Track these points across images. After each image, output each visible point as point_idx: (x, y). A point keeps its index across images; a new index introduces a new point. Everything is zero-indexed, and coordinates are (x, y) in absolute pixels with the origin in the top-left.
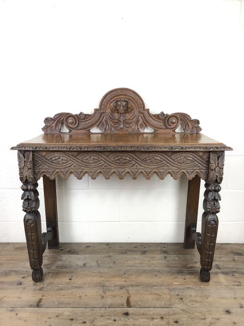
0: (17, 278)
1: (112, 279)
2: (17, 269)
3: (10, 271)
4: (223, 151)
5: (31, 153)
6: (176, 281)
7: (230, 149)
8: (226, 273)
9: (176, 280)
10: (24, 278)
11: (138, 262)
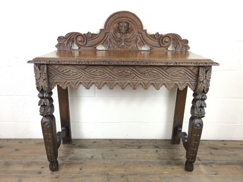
0: (37, 168)
1: (114, 169)
2: (38, 161)
3: (32, 162)
4: (211, 66)
5: (46, 66)
6: (166, 171)
7: (217, 64)
8: (205, 164)
9: (166, 169)
10: (43, 168)
11: (134, 155)
